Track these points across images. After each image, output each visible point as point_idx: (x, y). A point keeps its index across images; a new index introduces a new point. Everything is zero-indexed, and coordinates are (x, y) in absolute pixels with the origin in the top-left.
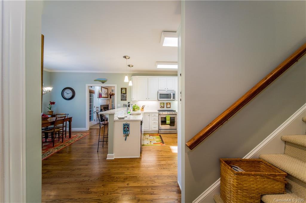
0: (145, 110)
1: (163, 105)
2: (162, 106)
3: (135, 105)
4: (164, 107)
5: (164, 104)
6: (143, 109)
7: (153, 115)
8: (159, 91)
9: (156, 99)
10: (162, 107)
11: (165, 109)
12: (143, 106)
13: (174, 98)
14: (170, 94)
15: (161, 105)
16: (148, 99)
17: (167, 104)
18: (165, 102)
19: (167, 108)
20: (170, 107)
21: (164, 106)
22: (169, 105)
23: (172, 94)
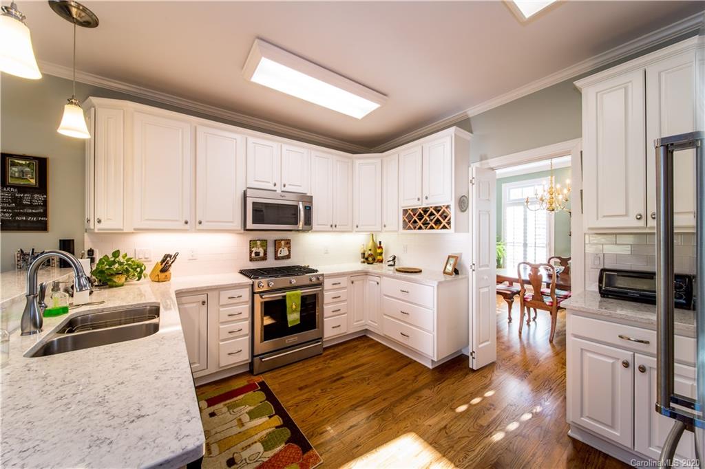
0: (180, 278)
1: (261, 251)
2: (257, 254)
3: (116, 254)
4: (264, 258)
5: (264, 243)
6: (164, 270)
7: (225, 295)
8: (249, 193)
9: (238, 224)
10: (255, 257)
11: (271, 263)
12: (167, 256)
13: (308, 221)
14: (296, 207)
15: (254, 250)
16: (194, 224)
17: (277, 243)
18: (271, 237)
19: (277, 258)
20: (288, 257)
21: (265, 254)
22: (286, 249)
23: (301, 206)
